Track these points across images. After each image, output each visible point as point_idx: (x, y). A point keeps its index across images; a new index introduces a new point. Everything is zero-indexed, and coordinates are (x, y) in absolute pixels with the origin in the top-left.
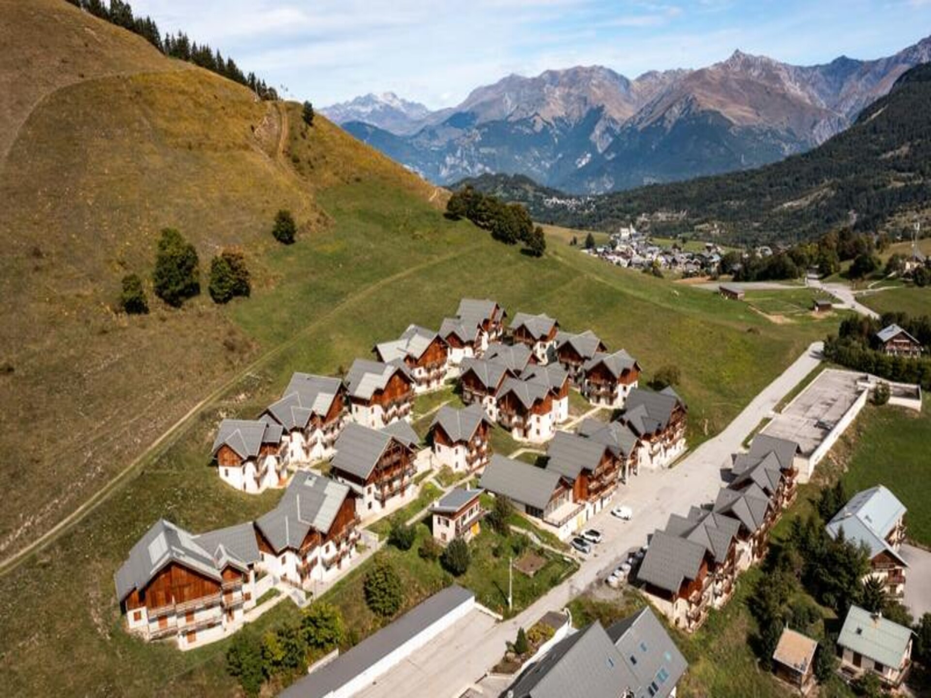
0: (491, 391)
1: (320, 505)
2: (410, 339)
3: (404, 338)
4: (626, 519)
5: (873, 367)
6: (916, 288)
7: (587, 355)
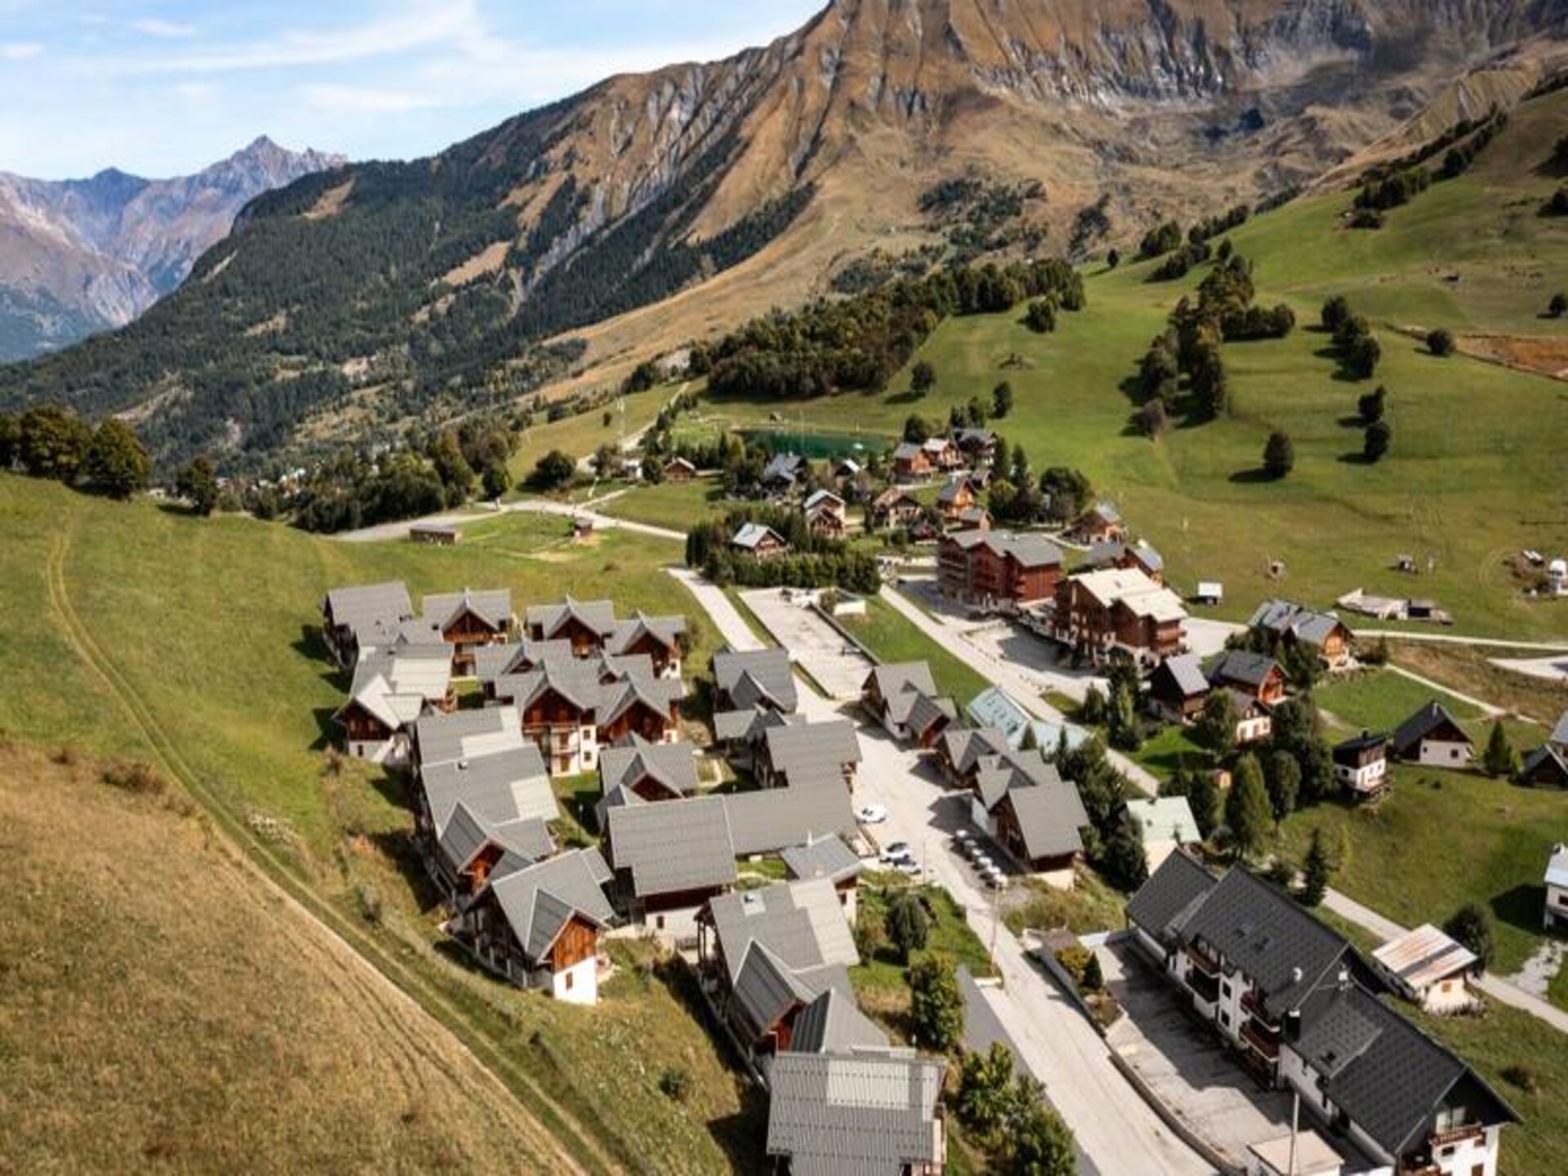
0: (588, 717)
4: (882, 820)
5: (779, 579)
7: (606, 630)
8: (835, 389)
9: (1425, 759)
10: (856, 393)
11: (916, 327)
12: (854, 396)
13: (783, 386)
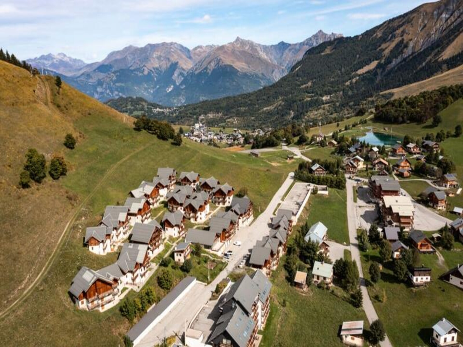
0: (181, 205)
1: (137, 254)
2: (144, 188)
3: (141, 187)
4: (239, 245)
6: (322, 148)
7: (214, 186)
8: (408, 122)
9: (451, 282)
10: (415, 124)
11: (443, 103)
12: (414, 124)
13: (393, 119)
